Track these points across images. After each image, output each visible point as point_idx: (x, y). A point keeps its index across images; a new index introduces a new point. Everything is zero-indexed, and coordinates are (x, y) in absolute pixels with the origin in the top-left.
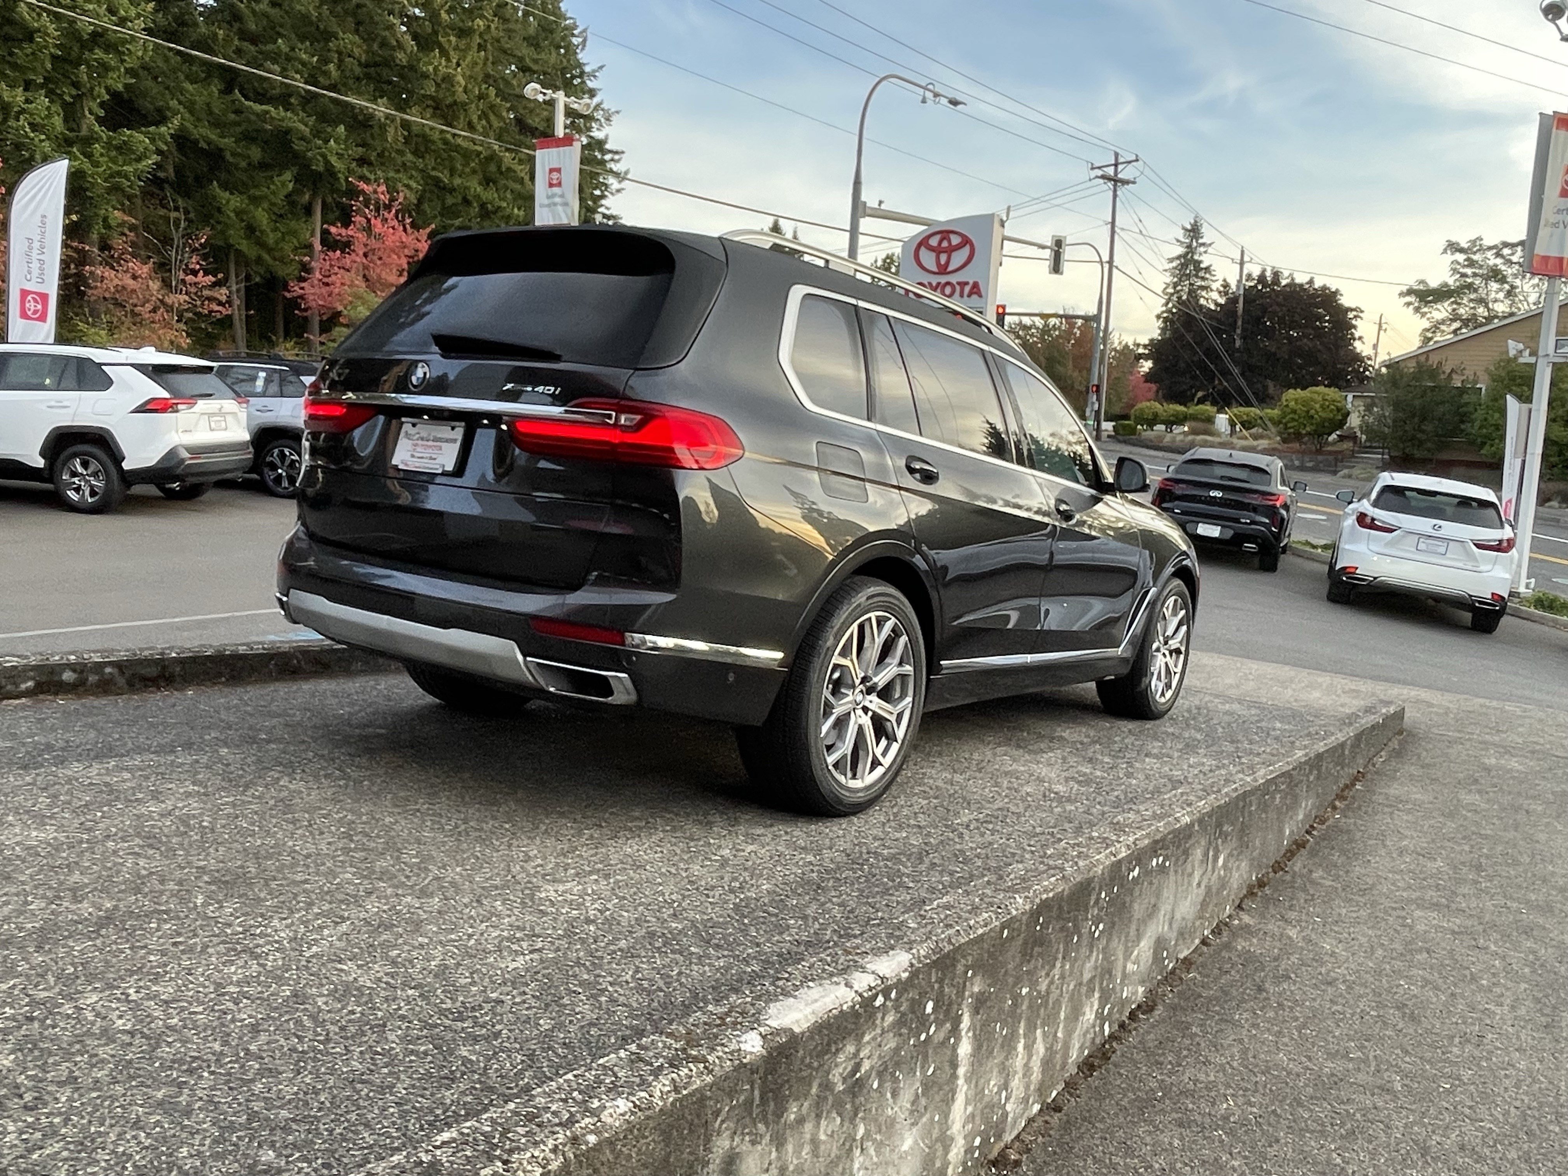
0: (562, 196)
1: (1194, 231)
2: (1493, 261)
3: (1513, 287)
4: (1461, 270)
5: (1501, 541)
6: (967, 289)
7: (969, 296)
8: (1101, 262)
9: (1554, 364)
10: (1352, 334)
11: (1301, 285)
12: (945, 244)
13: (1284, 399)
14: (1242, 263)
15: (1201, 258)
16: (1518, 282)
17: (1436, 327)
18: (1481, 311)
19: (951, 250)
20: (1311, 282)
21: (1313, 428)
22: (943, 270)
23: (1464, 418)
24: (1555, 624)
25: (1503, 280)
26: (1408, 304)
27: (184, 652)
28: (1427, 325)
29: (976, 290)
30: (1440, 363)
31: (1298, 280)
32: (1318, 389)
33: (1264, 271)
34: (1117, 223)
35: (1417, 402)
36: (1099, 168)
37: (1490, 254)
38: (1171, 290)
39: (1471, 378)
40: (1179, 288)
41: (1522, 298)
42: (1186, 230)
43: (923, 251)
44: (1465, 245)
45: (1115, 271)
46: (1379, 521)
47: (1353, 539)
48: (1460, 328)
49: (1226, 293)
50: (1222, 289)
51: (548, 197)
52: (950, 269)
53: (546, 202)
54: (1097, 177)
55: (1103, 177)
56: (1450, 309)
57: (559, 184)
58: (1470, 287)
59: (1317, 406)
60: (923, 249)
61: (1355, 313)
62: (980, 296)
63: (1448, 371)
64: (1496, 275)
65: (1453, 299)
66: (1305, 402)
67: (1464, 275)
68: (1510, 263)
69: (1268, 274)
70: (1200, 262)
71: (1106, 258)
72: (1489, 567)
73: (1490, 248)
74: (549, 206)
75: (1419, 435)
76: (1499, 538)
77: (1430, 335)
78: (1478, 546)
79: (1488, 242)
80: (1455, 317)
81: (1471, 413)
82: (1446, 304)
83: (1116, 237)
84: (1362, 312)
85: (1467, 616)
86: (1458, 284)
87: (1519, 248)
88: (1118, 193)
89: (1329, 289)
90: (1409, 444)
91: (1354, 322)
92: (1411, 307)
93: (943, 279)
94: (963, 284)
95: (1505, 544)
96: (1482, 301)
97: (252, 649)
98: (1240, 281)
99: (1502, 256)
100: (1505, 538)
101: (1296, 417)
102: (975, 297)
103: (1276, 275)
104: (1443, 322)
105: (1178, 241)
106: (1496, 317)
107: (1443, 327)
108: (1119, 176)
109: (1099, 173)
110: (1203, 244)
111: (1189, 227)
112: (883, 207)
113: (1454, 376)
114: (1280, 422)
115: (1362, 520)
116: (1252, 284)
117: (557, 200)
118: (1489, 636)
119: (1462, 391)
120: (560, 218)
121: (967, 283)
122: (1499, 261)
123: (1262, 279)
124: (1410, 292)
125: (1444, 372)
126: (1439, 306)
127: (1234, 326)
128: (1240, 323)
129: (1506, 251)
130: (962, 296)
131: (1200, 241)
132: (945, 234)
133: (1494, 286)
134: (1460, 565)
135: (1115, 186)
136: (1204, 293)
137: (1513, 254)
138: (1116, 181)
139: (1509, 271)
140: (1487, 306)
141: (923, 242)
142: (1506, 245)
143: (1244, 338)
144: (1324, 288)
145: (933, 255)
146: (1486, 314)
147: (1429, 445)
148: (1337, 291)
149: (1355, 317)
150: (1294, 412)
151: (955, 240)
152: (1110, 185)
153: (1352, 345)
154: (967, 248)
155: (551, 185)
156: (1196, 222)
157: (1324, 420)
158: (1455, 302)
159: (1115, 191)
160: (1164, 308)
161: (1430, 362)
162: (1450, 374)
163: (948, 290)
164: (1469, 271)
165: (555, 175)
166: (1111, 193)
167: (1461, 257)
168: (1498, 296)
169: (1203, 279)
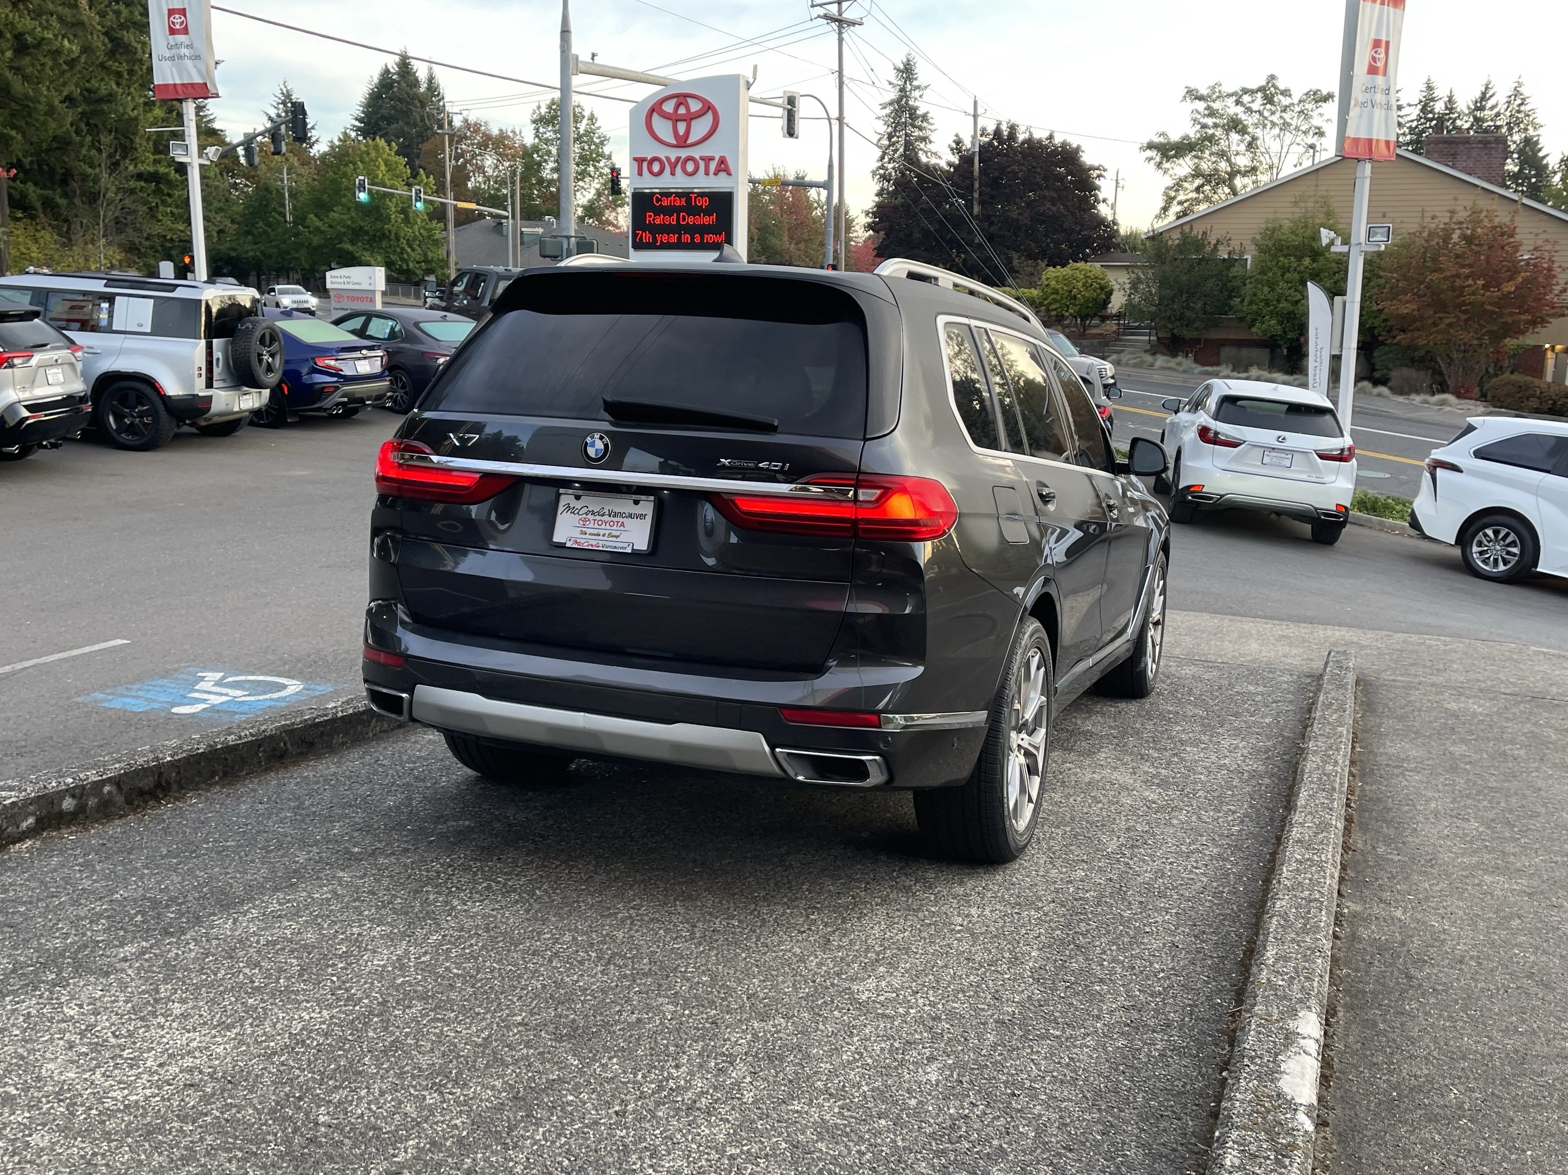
0: (190, 46)
1: (907, 71)
2: (1234, 110)
3: (1254, 139)
4: (1202, 120)
5: (1342, 450)
6: (713, 166)
7: (716, 174)
8: (829, 119)
9: (1366, 253)
10: (1095, 196)
11: (1040, 142)
12: (682, 110)
13: (1044, 277)
14: (975, 116)
15: (916, 104)
16: (1259, 133)
17: (1178, 185)
18: (1223, 166)
19: (690, 118)
20: (1051, 137)
21: (1077, 309)
22: (682, 142)
23: (1232, 292)
24: (1382, 528)
25: (1243, 131)
26: (1150, 159)
27: (176, 754)
28: (1170, 182)
29: (723, 167)
30: (1205, 233)
31: (1037, 135)
32: (1079, 265)
33: (999, 125)
34: (845, 73)
35: (1184, 278)
36: (821, 5)
37: (1231, 102)
38: (885, 142)
39: (1237, 248)
40: (895, 139)
41: (1263, 150)
42: (899, 70)
43: (656, 119)
44: (1204, 91)
45: (846, 129)
46: (1223, 434)
47: (1197, 455)
48: (1202, 186)
49: (959, 151)
50: (954, 146)
51: (170, 48)
52: (690, 141)
53: (167, 54)
54: (819, 16)
55: (826, 17)
56: (1190, 163)
57: (185, 31)
58: (1211, 139)
59: (1080, 284)
60: (655, 115)
61: (1097, 172)
62: (729, 174)
63: (1213, 242)
64: (1235, 125)
65: (1194, 153)
66: (1066, 280)
67: (1204, 126)
68: (1249, 110)
69: (1004, 127)
70: (916, 109)
71: (834, 113)
72: (1333, 478)
73: (1229, 95)
74: (172, 58)
75: (1188, 314)
76: (1341, 446)
77: (1173, 194)
78: (1322, 457)
79: (1227, 88)
80: (1197, 173)
81: (1239, 288)
82: (1187, 159)
83: (845, 88)
84: (1105, 170)
85: (1307, 528)
86: (1198, 135)
87: (1259, 95)
88: (845, 36)
89: (1069, 145)
90: (1178, 323)
91: (1097, 182)
92: (1152, 162)
93: (684, 153)
94: (708, 160)
95: (1346, 453)
96: (1222, 154)
97: (240, 738)
98: (974, 137)
99: (1242, 104)
100: (1347, 446)
101: (1058, 298)
102: (722, 175)
103: (1013, 128)
104: (1185, 179)
105: (890, 83)
106: (1239, 172)
107: (1186, 185)
108: (844, 15)
109: (821, 11)
110: (918, 87)
111: (902, 67)
112: (597, 60)
113: (1220, 247)
114: (1041, 304)
115: (1204, 433)
116: (987, 140)
117: (184, 51)
118: (1329, 548)
119: (1229, 263)
120: (191, 77)
121: (712, 159)
122: (1239, 109)
123: (997, 133)
124: (1151, 146)
125: (1209, 243)
126: (1181, 161)
127: (970, 189)
128: (977, 185)
129: (1246, 98)
130: (707, 173)
131: (915, 83)
132: (682, 98)
133: (1234, 137)
134: (1304, 477)
135: (840, 27)
136: (922, 145)
137: (1253, 101)
138: (840, 22)
139: (1249, 120)
140: (1229, 160)
141: (656, 108)
142: (1245, 91)
143: (982, 203)
144: (1064, 144)
145: (669, 124)
146: (1229, 169)
147: (1197, 324)
148: (1078, 149)
149: (1099, 176)
150: (1056, 292)
151: (695, 106)
152: (834, 25)
153: (1095, 208)
154: (709, 116)
155: (172, 32)
156: (908, 60)
157: (1087, 301)
158: (1195, 157)
159: (840, 33)
160: (880, 164)
161: (1194, 232)
162: (1216, 245)
163: (690, 167)
164: (1210, 121)
165: (177, 19)
166: (837, 36)
167: (1201, 106)
168: (1239, 149)
169: (921, 129)
